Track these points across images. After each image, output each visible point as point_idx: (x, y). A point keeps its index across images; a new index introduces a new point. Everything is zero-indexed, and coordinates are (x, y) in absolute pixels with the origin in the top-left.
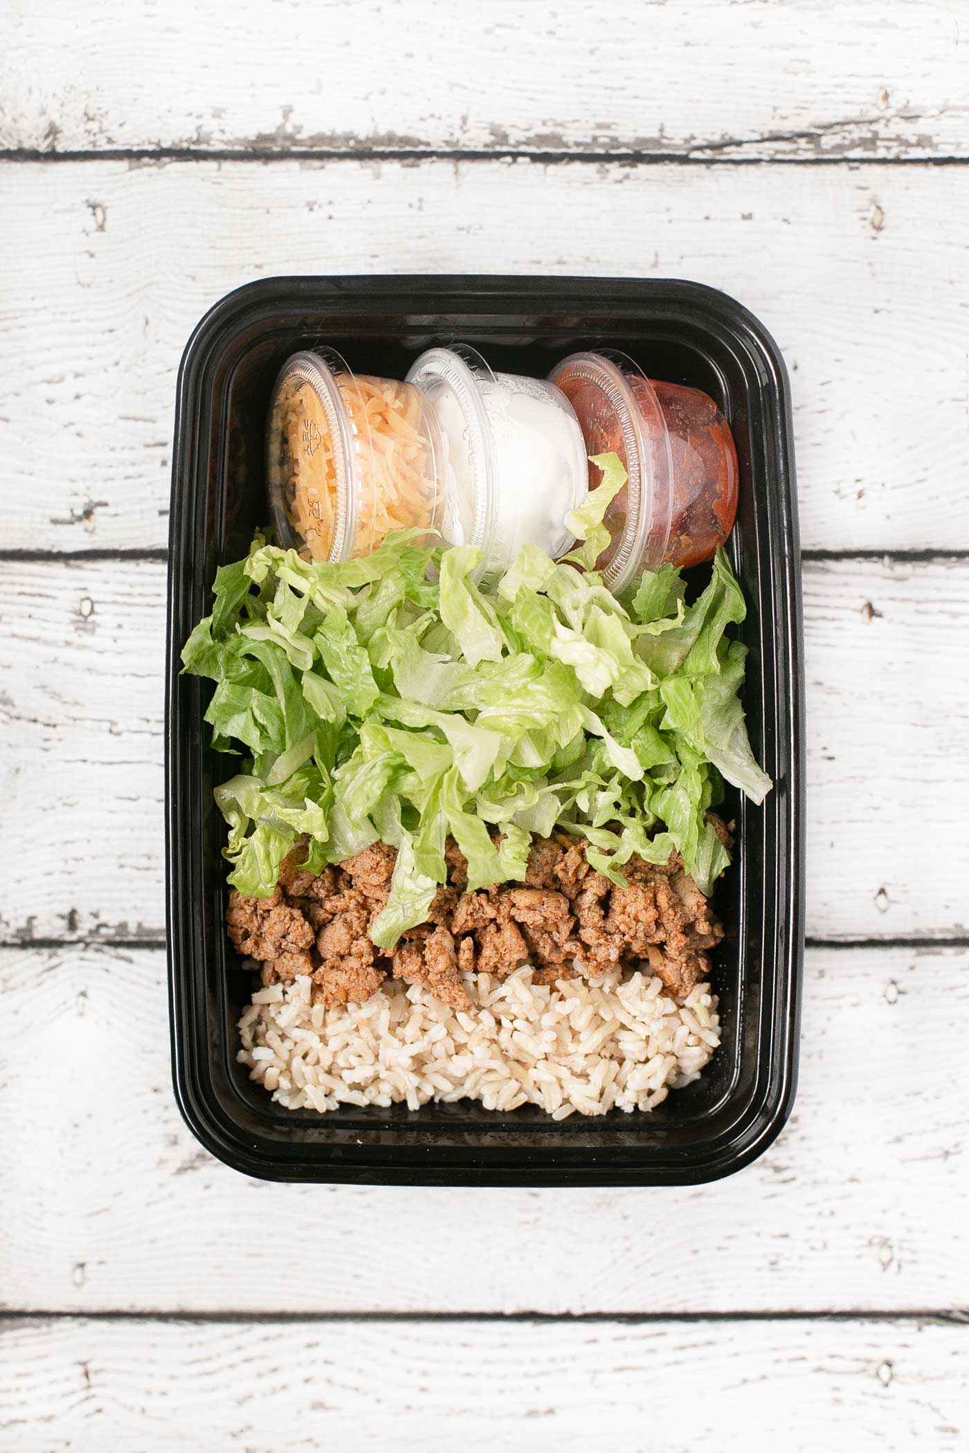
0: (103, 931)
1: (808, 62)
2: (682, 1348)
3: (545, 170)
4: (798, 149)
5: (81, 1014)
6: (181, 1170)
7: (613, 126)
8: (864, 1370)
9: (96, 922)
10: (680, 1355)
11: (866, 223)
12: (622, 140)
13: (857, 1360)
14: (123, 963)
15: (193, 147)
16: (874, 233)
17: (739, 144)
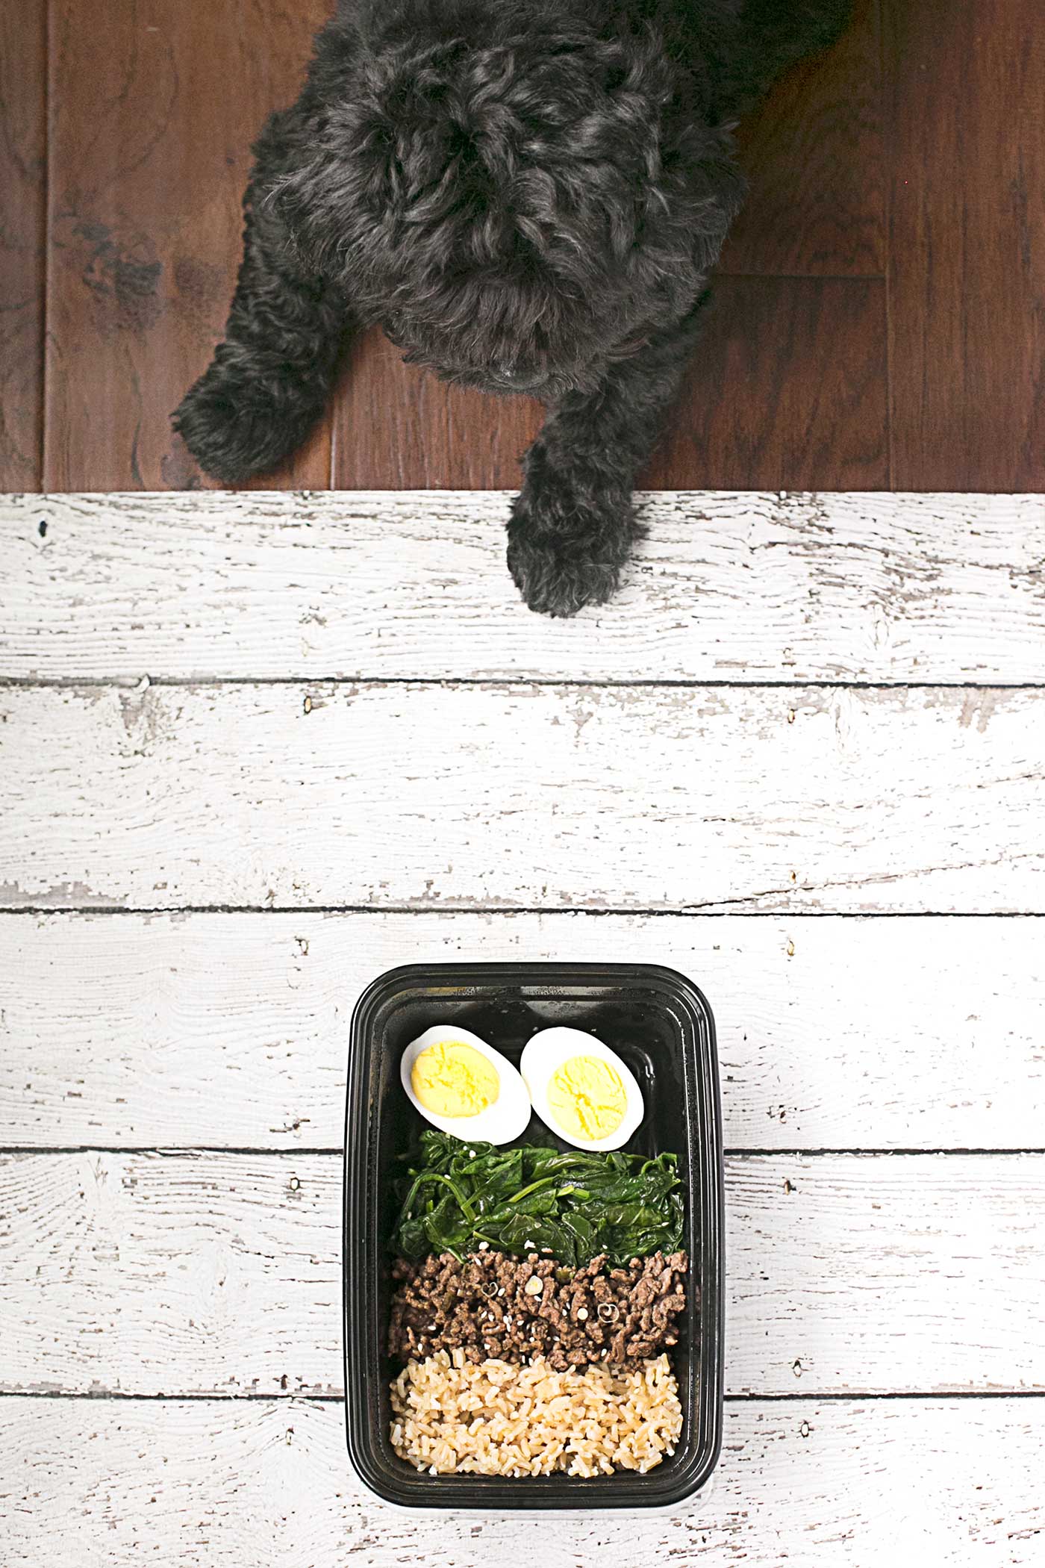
0: (303, 1389)
1: (750, 856)
3: (595, 919)
4: (746, 907)
5: (289, 1443)
9: (299, 1384)
11: (786, 951)
12: (641, 902)
14: (316, 1410)
15: (367, 905)
16: (789, 957)
17: (711, 904)
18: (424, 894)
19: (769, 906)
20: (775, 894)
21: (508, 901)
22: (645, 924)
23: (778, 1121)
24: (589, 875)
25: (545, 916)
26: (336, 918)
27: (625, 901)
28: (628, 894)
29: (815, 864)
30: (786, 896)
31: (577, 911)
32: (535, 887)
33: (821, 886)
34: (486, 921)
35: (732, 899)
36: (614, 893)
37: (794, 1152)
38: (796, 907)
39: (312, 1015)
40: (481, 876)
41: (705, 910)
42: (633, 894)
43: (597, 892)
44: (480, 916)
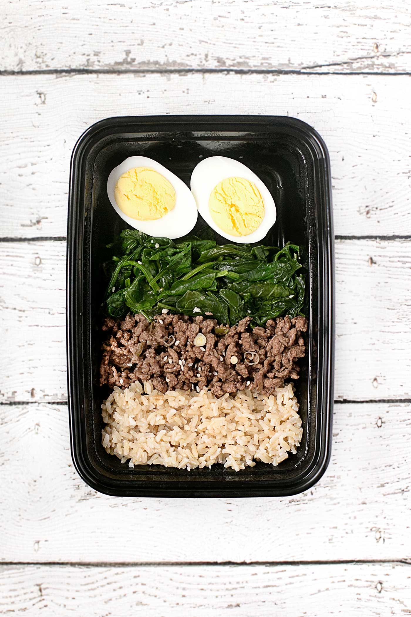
0: (46, 398)
1: (347, 33)
2: (293, 577)
3: (242, 77)
4: (344, 68)
5: (37, 433)
6: (80, 501)
7: (270, 59)
8: (370, 586)
9: (43, 394)
10: (292, 580)
11: (371, 99)
12: (273, 64)
13: (367, 581)
14: (55, 411)
15: (85, 68)
16: (373, 103)
17: (320, 66)
18: (124, 60)
19: (360, 68)
20: (364, 60)
21: (182, 64)
22: (275, 80)
23: (365, 217)
24: (237, 46)
25: (207, 75)
26: (64, 78)
27: (262, 64)
28: (264, 59)
29: (391, 39)
30: (371, 61)
31: (228, 71)
32: (200, 54)
33: (396, 54)
34: (167, 78)
35: (334, 63)
36: (254, 58)
37: (376, 237)
38: (378, 68)
39: (48, 146)
40: (163, 47)
41: (316, 70)
42: (267, 59)
43: (243, 57)
44: (163, 74)
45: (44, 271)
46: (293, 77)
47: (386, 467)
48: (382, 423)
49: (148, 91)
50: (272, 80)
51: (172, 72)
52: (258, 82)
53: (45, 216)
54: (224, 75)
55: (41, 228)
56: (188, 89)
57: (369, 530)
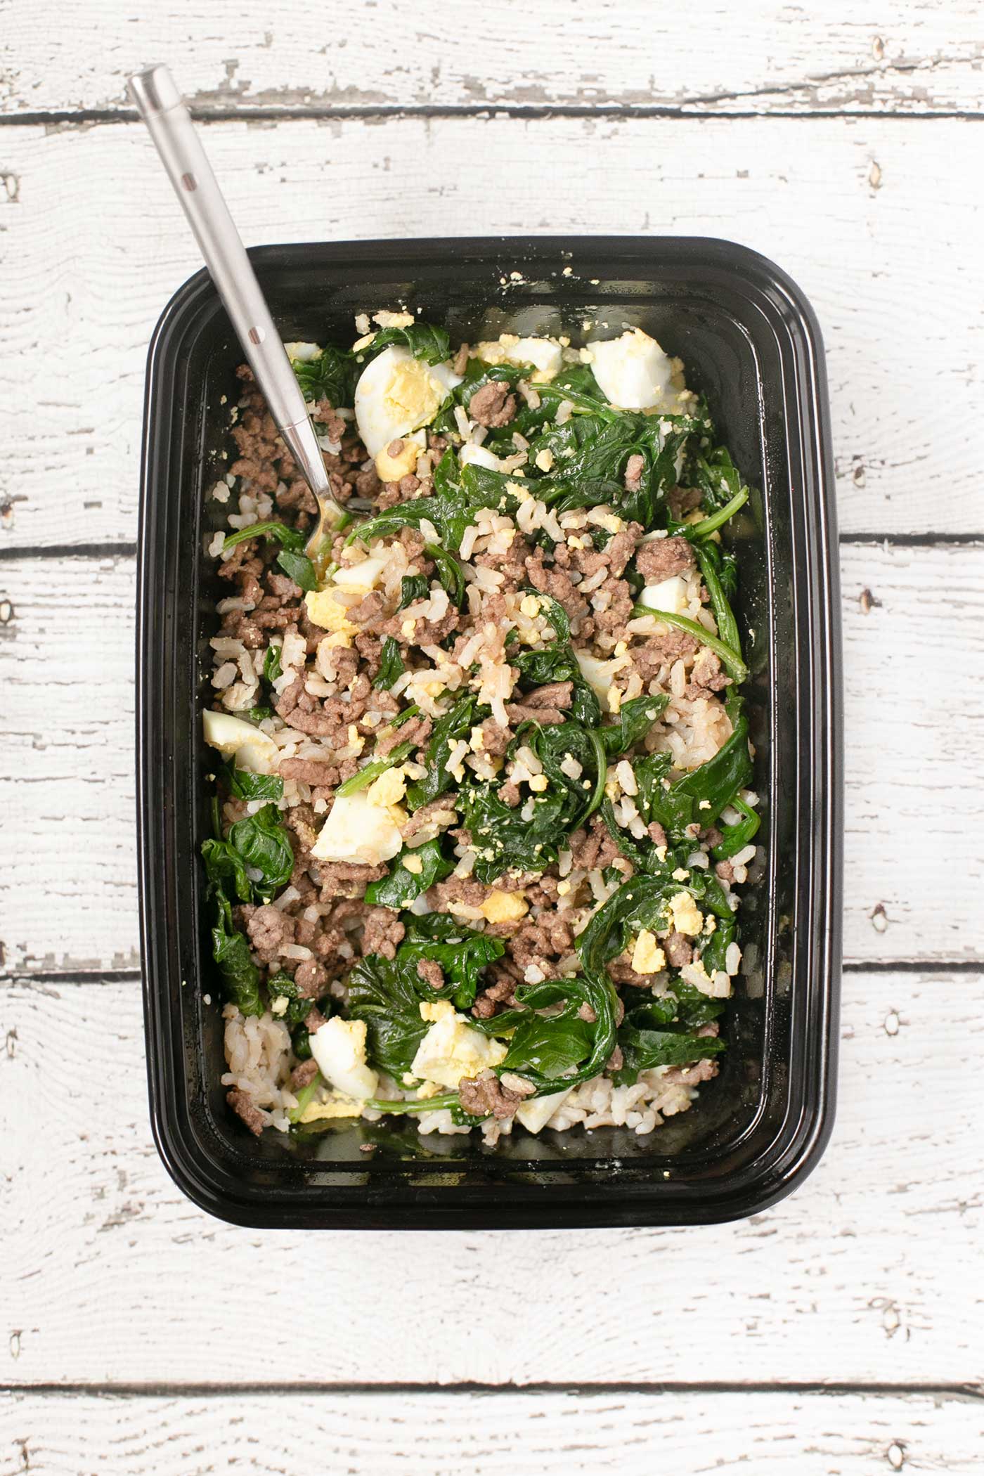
0: (30, 964)
1: (801, 10)
2: (645, 1424)
3: (526, 125)
4: (795, 102)
5: (11, 1057)
6: (107, 1226)
7: (600, 78)
8: (870, 1451)
9: (24, 955)
10: (641, 1432)
11: (865, 180)
12: (609, 93)
13: (859, 1439)
14: (49, 998)
15: (121, 108)
16: (871, 191)
17: (733, 96)
18: (221, 84)
19: (836, 101)
20: (848, 78)
21: (371, 94)
22: (615, 132)
23: (851, 484)
24: (516, 46)
25: (437, 123)
26: (66, 134)
27: (580, 91)
28: (586, 78)
29: (917, 25)
30: (866, 82)
31: (493, 112)
32: (419, 69)
33: (929, 63)
34: (333, 132)
35: (770, 87)
36: (560, 76)
37: (880, 538)
38: (884, 101)
39: (27, 310)
40: (323, 51)
41: (722, 107)
42: (594, 79)
43: (531, 76)
44: (322, 122)
45: (19, 637)
46: (661, 125)
47: (911, 1139)
48: (900, 1023)
49: (283, 164)
50: (608, 132)
51: (345, 114)
52: (570, 139)
53: (22, 492)
54: (482, 121)
55: (13, 525)
56: (387, 159)
57: (864, 1304)
